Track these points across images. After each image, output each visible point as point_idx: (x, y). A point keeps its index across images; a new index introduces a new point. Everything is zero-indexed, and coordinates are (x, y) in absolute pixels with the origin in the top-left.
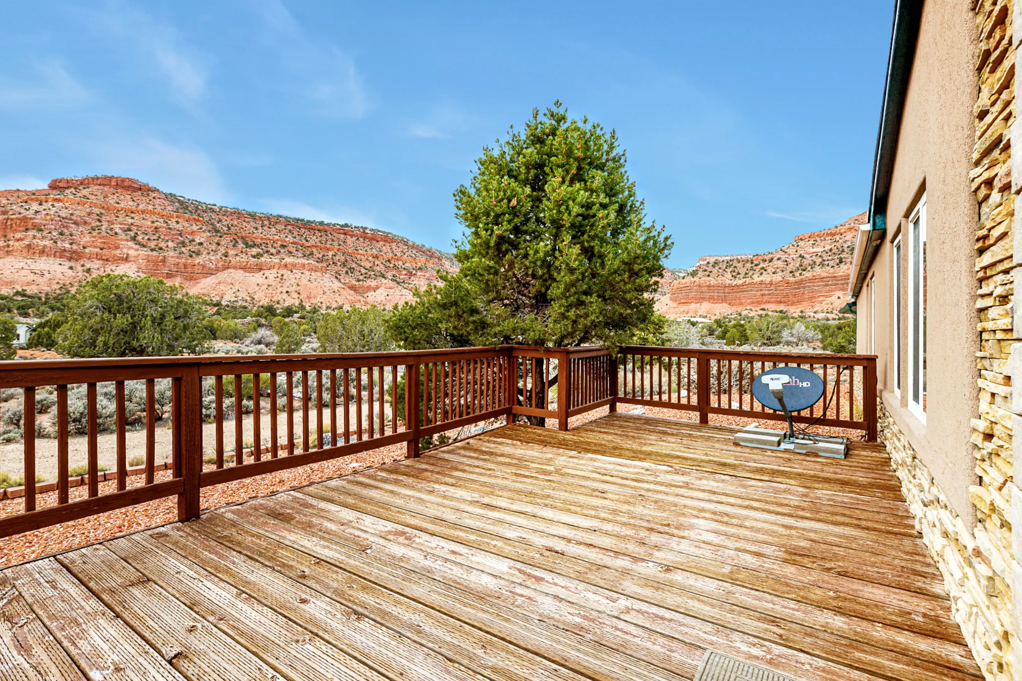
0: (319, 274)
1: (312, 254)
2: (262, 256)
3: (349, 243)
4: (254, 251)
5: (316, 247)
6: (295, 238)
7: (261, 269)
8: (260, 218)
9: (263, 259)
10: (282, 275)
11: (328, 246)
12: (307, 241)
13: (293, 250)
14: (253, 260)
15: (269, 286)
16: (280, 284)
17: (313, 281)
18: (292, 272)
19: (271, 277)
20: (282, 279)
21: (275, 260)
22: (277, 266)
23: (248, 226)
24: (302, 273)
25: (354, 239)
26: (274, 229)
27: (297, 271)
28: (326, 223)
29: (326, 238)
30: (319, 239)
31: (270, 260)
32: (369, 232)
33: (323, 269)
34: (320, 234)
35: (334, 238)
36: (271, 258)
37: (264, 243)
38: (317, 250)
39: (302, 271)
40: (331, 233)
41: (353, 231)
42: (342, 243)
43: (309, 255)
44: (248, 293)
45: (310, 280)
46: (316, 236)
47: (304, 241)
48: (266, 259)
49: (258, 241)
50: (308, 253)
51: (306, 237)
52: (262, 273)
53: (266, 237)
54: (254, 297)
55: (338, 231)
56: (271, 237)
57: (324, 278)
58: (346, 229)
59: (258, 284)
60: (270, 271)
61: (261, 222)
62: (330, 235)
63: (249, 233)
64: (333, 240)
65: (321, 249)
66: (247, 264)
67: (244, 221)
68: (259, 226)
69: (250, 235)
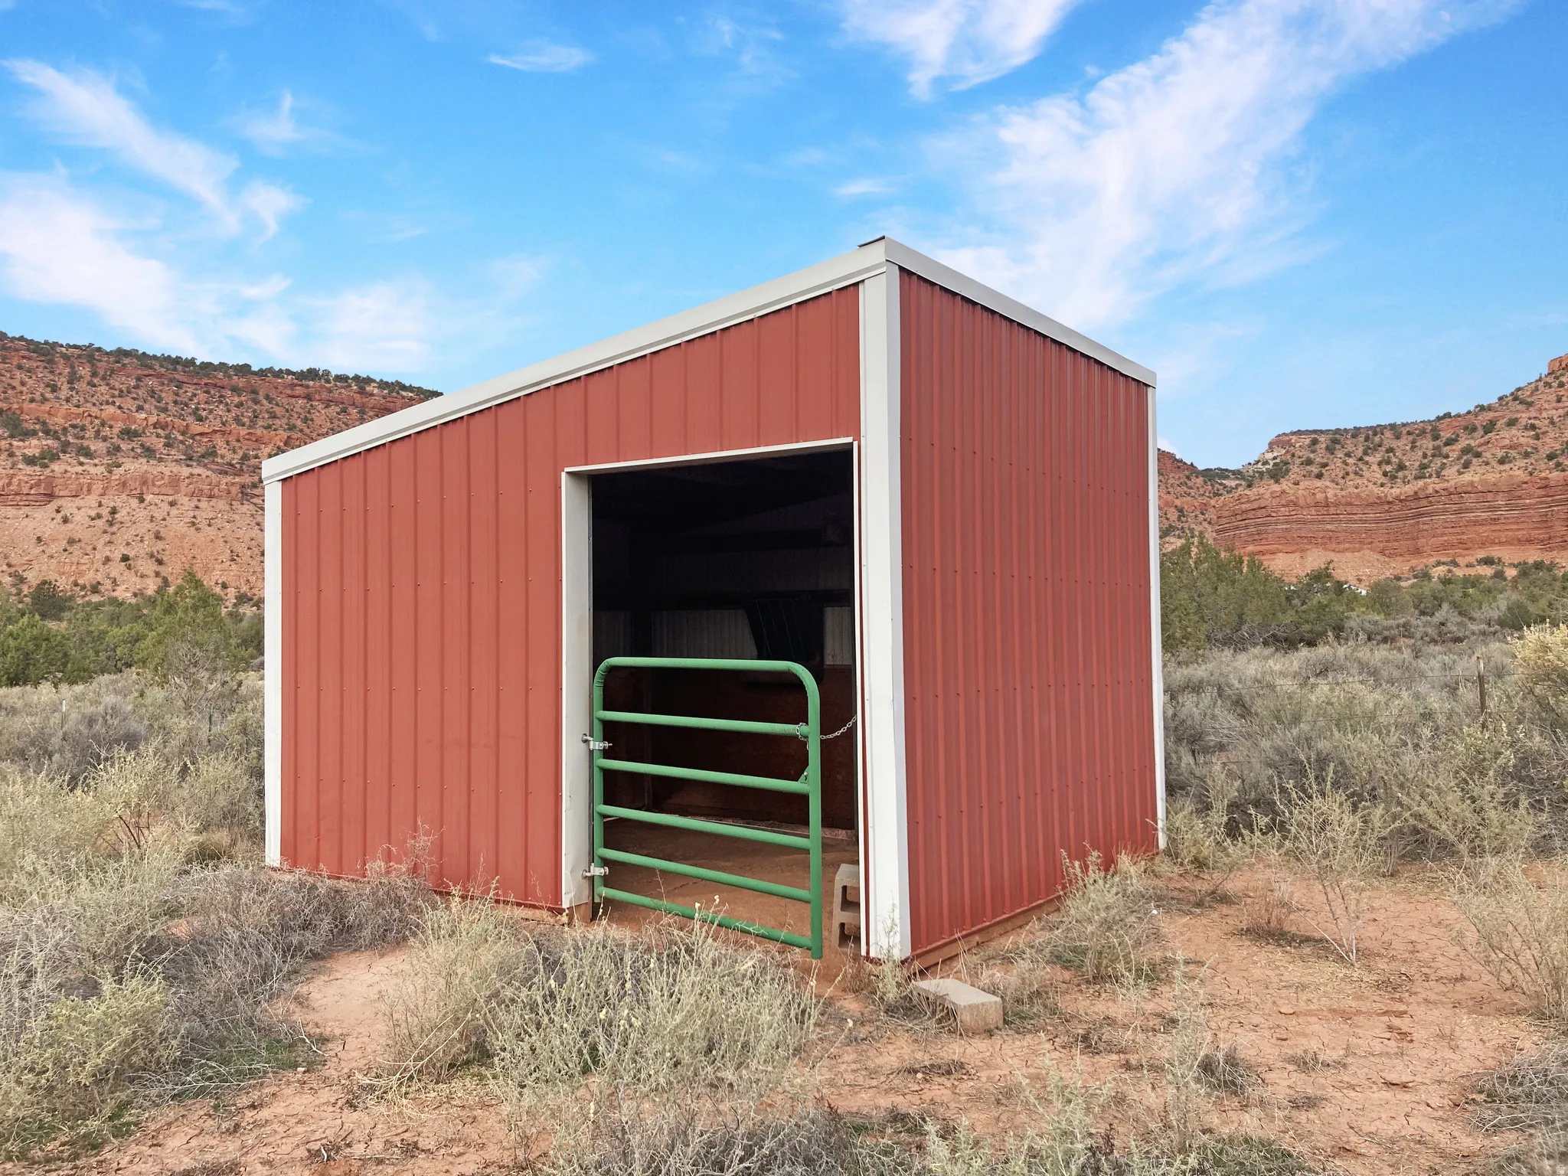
0: (222, 504)
1: (212, 453)
2: (55, 457)
3: (318, 422)
4: (33, 446)
5: (223, 433)
6: (165, 410)
7: (50, 496)
8: (66, 357)
9: (57, 467)
10: (114, 511)
11: (259, 432)
12: (200, 419)
13: (158, 444)
14: (29, 470)
15: (71, 542)
16: (106, 537)
17: (203, 525)
18: (142, 500)
19: (80, 517)
20: (111, 523)
21: (93, 470)
22: (98, 488)
23: (30, 382)
24: (172, 504)
25: (334, 410)
26: (103, 389)
27: (156, 499)
28: (255, 368)
29: (255, 411)
30: (235, 412)
31: (79, 469)
32: (376, 391)
33: (234, 490)
34: (237, 400)
35: (276, 409)
36: (81, 464)
37: (74, 426)
38: (228, 443)
39: (171, 498)
40: (267, 397)
41: (330, 391)
42: (299, 423)
43: (203, 456)
44: (9, 565)
45: (193, 524)
46: (227, 404)
47: (190, 419)
48: (69, 468)
49: (58, 421)
50: (201, 450)
51: (197, 409)
52: (53, 506)
53: (81, 410)
54: (25, 575)
55: (289, 392)
56: (95, 411)
57: (237, 517)
58: (311, 383)
59: (39, 539)
60: (78, 502)
61: (68, 370)
62: (265, 402)
63: (32, 400)
64: (274, 417)
65: (238, 441)
66: (9, 484)
67: (20, 367)
68: (62, 382)
69: (33, 405)
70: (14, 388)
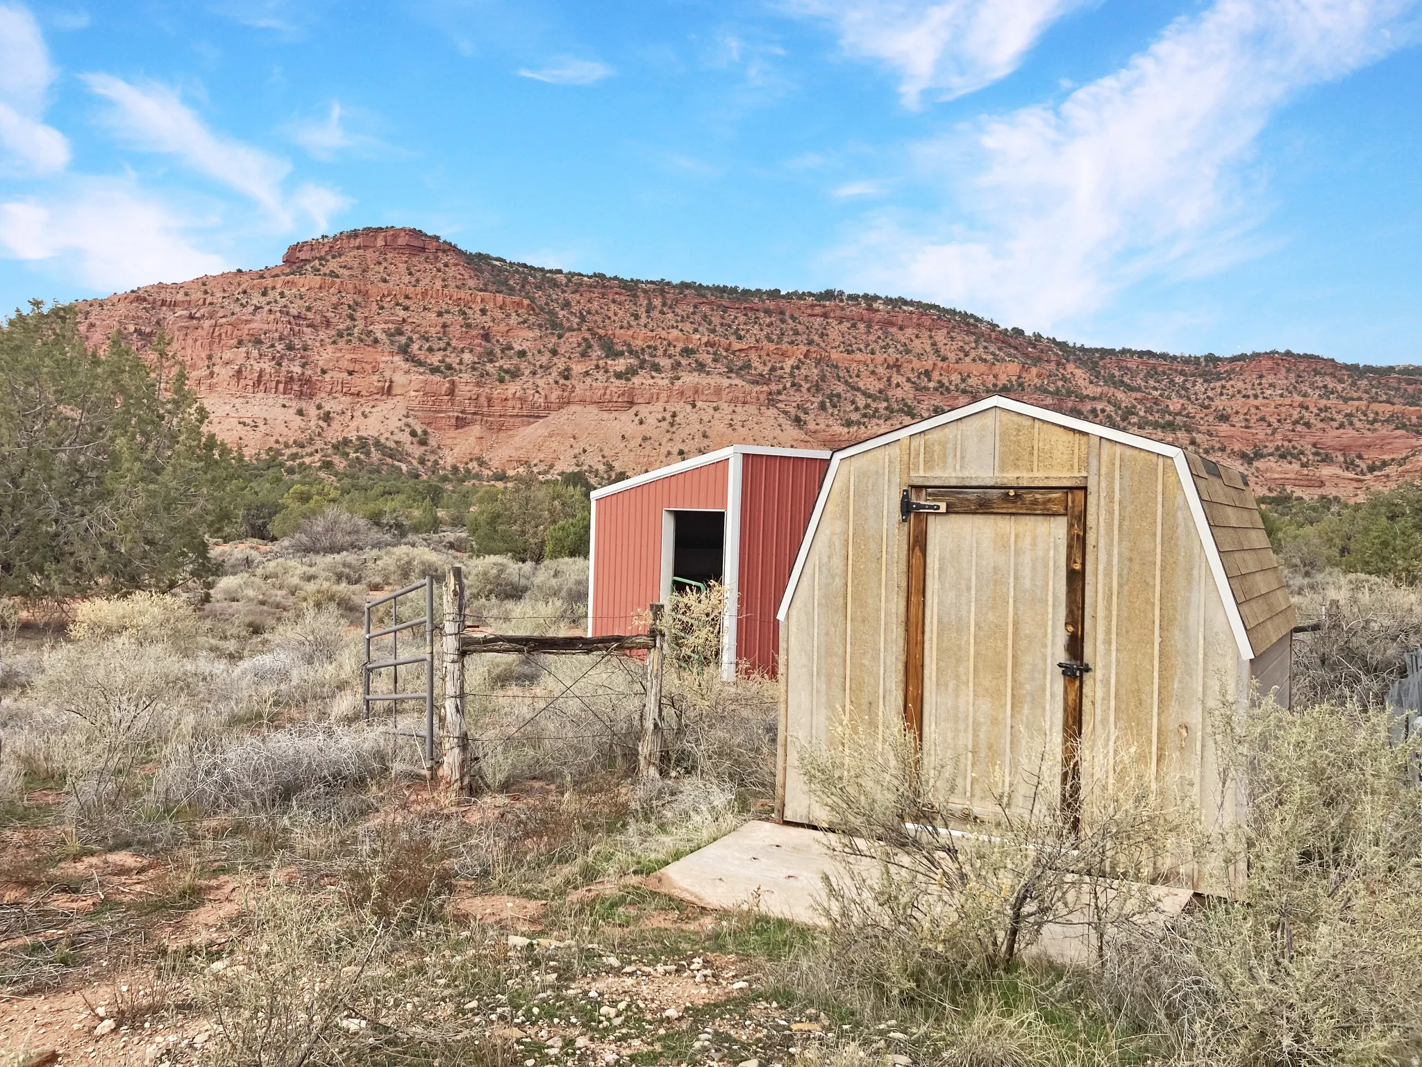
0: (752, 409)
1: (748, 366)
2: (635, 373)
3: (832, 336)
4: (621, 364)
5: (757, 349)
6: (713, 331)
7: (632, 403)
8: (645, 291)
9: (636, 380)
10: (674, 415)
11: (784, 346)
12: (740, 338)
13: (708, 359)
14: (618, 382)
15: (645, 439)
16: (669, 436)
17: (738, 426)
18: (694, 406)
19: (651, 421)
20: (672, 424)
21: (660, 382)
22: (664, 396)
23: (621, 313)
24: (716, 409)
25: (847, 324)
26: (670, 316)
27: (704, 405)
28: (783, 293)
29: (781, 329)
30: (766, 330)
31: (651, 381)
32: (881, 307)
33: (763, 397)
34: (768, 320)
35: (799, 327)
36: (653, 377)
37: (649, 347)
38: (760, 357)
39: (715, 404)
40: (792, 317)
41: (843, 309)
42: (816, 338)
43: (741, 369)
44: (603, 457)
45: (731, 425)
46: (760, 324)
47: (732, 338)
48: (644, 381)
49: (638, 343)
50: (740, 364)
51: (738, 329)
52: (633, 411)
53: (654, 334)
54: (613, 464)
55: (809, 311)
56: (664, 334)
57: (763, 419)
58: (827, 303)
59: (623, 437)
60: (650, 407)
61: (646, 302)
62: (790, 321)
63: (621, 328)
64: (797, 333)
65: (768, 355)
66: (605, 394)
67: (614, 301)
68: (642, 312)
69: (622, 331)
70: (610, 318)
